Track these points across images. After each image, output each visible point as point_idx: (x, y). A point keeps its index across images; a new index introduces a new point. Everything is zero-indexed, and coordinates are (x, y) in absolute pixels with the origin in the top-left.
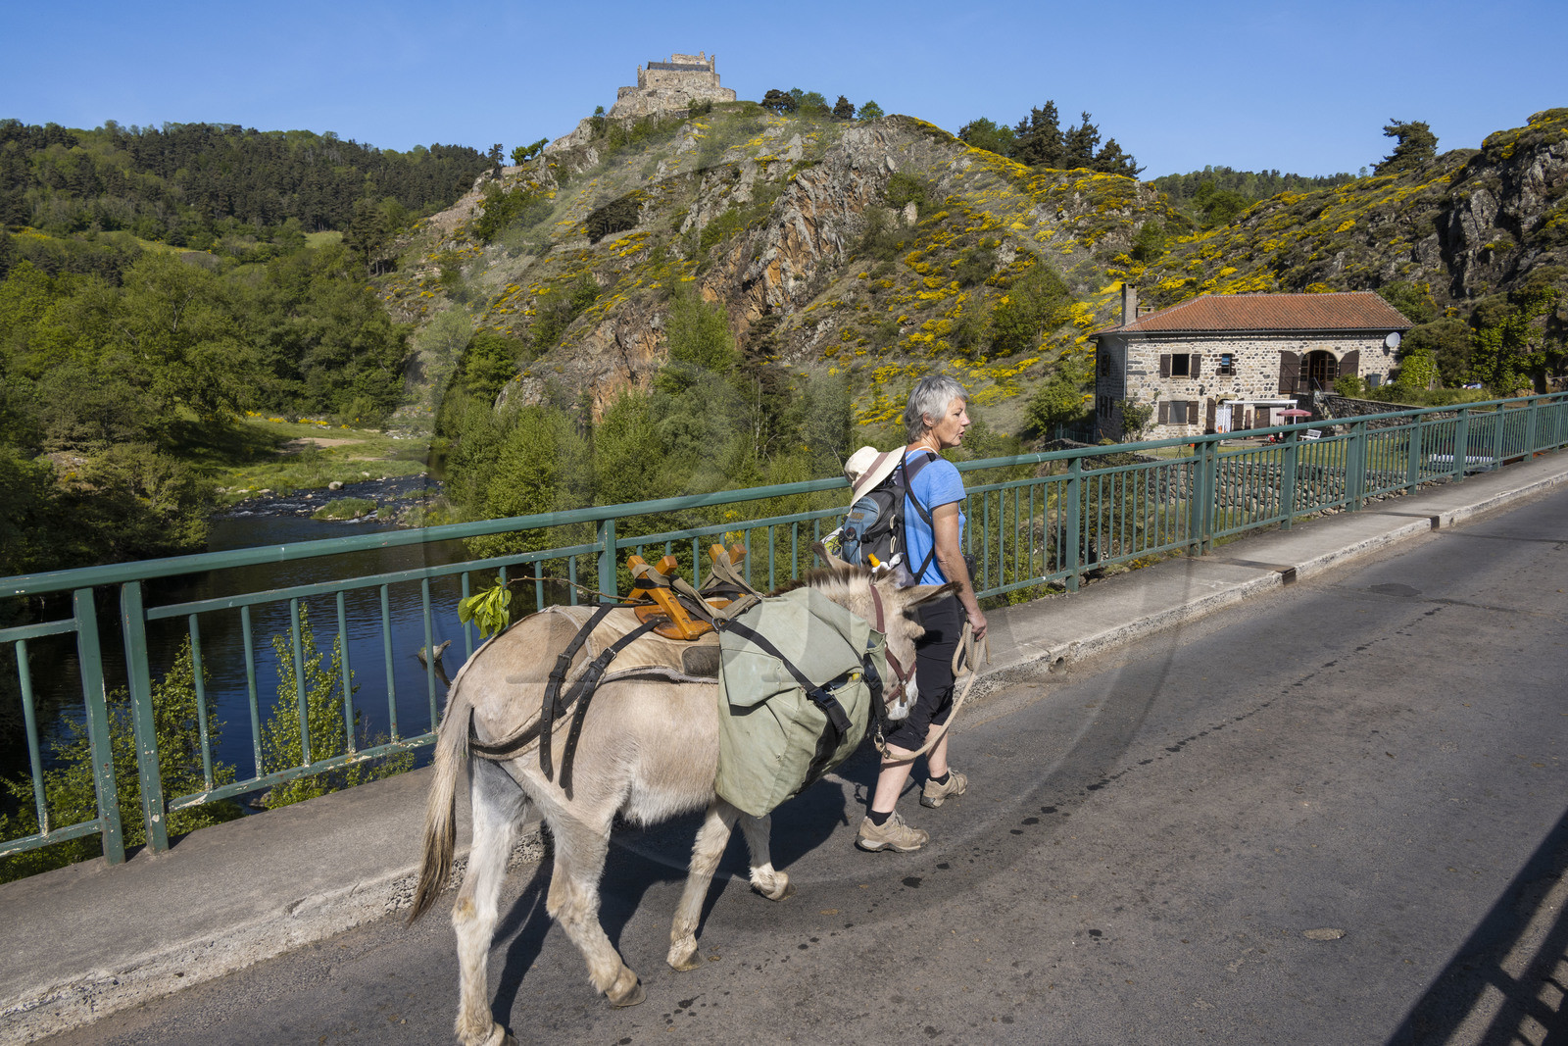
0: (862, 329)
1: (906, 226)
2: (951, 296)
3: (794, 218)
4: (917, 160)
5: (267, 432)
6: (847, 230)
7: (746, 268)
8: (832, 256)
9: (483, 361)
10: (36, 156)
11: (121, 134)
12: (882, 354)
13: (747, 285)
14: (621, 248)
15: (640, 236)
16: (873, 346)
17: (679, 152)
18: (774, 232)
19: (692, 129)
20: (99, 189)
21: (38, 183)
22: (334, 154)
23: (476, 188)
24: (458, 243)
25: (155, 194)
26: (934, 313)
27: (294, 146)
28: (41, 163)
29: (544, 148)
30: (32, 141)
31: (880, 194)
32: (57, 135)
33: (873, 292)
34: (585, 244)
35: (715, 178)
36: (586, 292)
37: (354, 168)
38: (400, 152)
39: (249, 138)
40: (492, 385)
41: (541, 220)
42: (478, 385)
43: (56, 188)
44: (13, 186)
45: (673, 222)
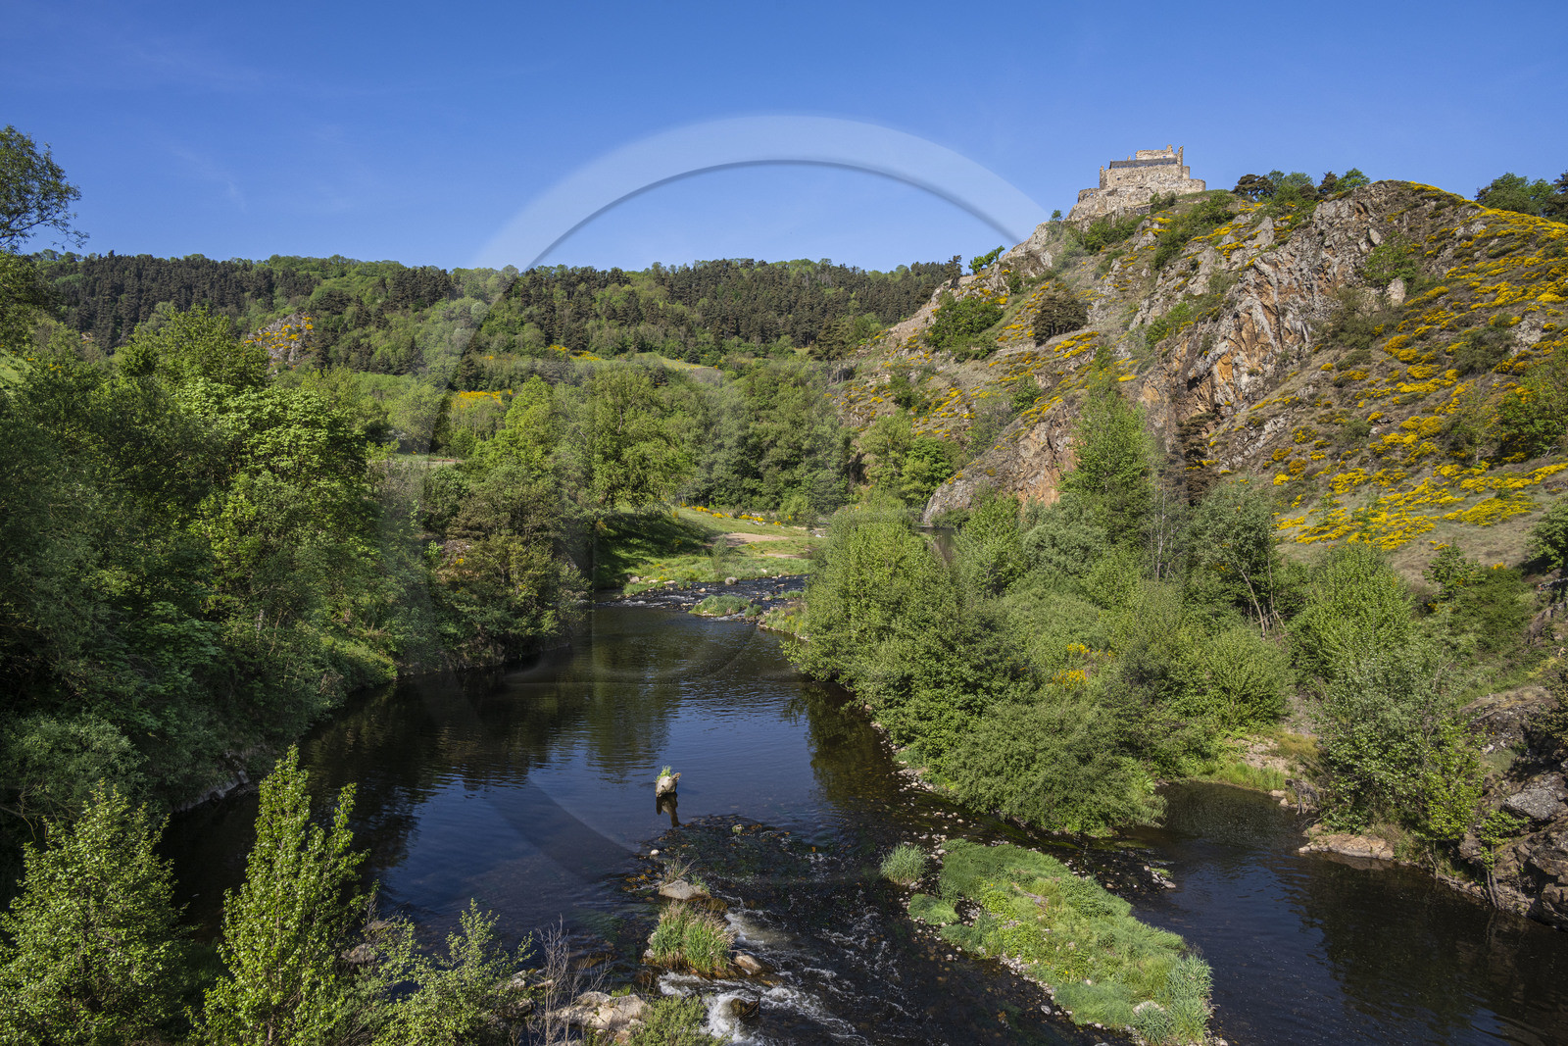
0: (1322, 429)
1: (1390, 307)
2: (1445, 387)
3: (1251, 307)
4: (1411, 230)
5: (702, 526)
6: (1316, 317)
7: (1193, 363)
8: (1296, 347)
9: (918, 463)
10: (598, 294)
11: (663, 273)
12: (1344, 459)
13: (1193, 383)
14: (1066, 349)
15: (1087, 336)
16: (1334, 449)
17: (1135, 249)
18: (1227, 322)
19: (1152, 224)
20: (639, 318)
21: (597, 316)
22: (826, 277)
23: (934, 299)
24: (910, 352)
25: (680, 320)
26: (1418, 409)
27: (794, 273)
28: (602, 299)
29: (1000, 255)
30: (597, 283)
31: (1359, 273)
32: (618, 277)
33: (1339, 385)
34: (1031, 347)
35: (1173, 273)
36: (1026, 395)
37: (842, 289)
38: (883, 272)
39: (759, 269)
40: (925, 487)
41: (989, 325)
42: (911, 486)
43: (609, 319)
44: (579, 319)
45: (1123, 320)
